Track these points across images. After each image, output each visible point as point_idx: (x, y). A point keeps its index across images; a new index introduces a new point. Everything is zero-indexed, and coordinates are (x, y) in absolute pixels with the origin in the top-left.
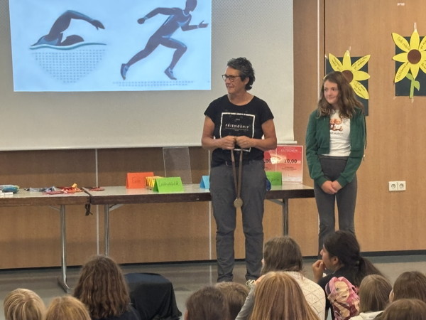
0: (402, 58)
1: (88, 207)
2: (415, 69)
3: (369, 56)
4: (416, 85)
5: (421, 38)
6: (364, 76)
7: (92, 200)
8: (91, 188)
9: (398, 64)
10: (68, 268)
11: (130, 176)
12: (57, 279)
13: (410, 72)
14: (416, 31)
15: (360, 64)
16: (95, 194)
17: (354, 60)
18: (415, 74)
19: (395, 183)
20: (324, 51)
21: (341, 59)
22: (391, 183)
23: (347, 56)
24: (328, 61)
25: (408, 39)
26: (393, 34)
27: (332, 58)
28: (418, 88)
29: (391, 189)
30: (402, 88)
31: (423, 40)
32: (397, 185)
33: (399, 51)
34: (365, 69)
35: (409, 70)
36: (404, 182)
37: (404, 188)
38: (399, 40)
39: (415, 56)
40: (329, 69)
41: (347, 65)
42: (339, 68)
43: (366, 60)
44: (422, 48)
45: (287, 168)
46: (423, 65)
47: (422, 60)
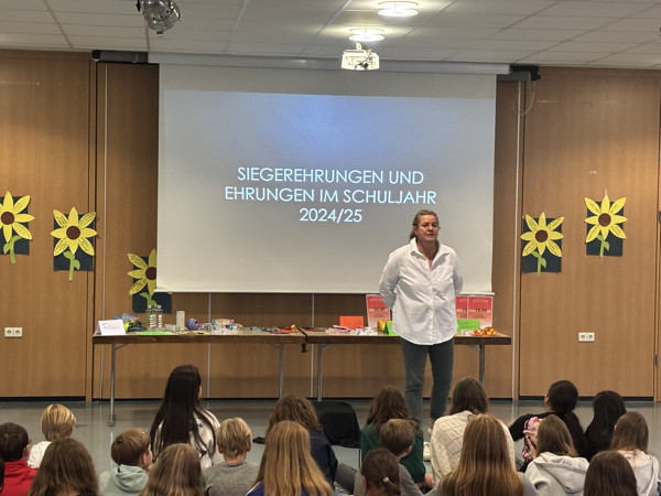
0: (594, 220)
1: (304, 346)
2: (605, 231)
3: (562, 218)
4: (606, 245)
5: (611, 203)
6: (558, 236)
7: (308, 339)
8: (308, 329)
9: (590, 226)
11: (342, 318)
13: (600, 233)
14: (606, 197)
15: (554, 225)
16: (310, 333)
17: (548, 221)
18: (605, 236)
19: (584, 334)
20: (522, 213)
21: (537, 220)
22: (580, 334)
23: (543, 217)
24: (525, 221)
25: (599, 204)
26: (586, 199)
27: (528, 219)
28: (608, 249)
29: (580, 339)
30: (593, 247)
31: (613, 205)
32: (586, 336)
33: (590, 214)
34: (559, 229)
35: (598, 232)
36: (593, 334)
37: (593, 339)
38: (590, 204)
39: (605, 219)
40: (526, 229)
41: (542, 226)
42: (535, 227)
43: (560, 222)
44: (612, 212)
45: (477, 317)
46: (613, 227)
47: (612, 223)
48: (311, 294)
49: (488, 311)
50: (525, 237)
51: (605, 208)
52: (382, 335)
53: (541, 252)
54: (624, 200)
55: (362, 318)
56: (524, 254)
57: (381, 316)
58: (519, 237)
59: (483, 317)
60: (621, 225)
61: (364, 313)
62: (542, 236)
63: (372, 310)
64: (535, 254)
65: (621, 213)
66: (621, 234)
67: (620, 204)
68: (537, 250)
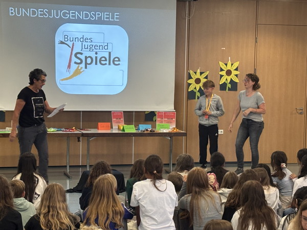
0: (223, 73)
1: (79, 138)
2: (229, 78)
3: (208, 72)
4: (229, 86)
5: (232, 64)
7: (83, 135)
8: (82, 129)
9: (222, 76)
10: (70, 166)
11: (100, 124)
12: (64, 172)
13: (227, 80)
14: (230, 61)
15: (204, 75)
17: (201, 73)
18: (229, 81)
20: (188, 69)
21: (196, 73)
23: (198, 71)
24: (190, 73)
25: (226, 65)
26: (220, 62)
27: (191, 72)
28: (230, 87)
30: (223, 87)
31: (233, 65)
33: (222, 70)
34: (206, 78)
35: (226, 79)
36: (222, 130)
37: (223, 133)
38: (222, 65)
39: (229, 73)
40: (190, 77)
41: (198, 76)
42: (194, 77)
43: (207, 74)
44: (232, 69)
45: (168, 122)
46: (233, 77)
47: (232, 74)
48: (80, 111)
49: (174, 119)
50: (190, 81)
51: (229, 67)
52: (121, 132)
53: (198, 89)
54: (238, 62)
55: (109, 123)
56: (189, 90)
57: (120, 123)
58: (187, 82)
59: (171, 123)
60: (236, 75)
61: (111, 121)
62: (198, 81)
63: (115, 119)
64: (195, 90)
65: (236, 69)
66: (236, 80)
67: (236, 65)
68: (195, 88)
